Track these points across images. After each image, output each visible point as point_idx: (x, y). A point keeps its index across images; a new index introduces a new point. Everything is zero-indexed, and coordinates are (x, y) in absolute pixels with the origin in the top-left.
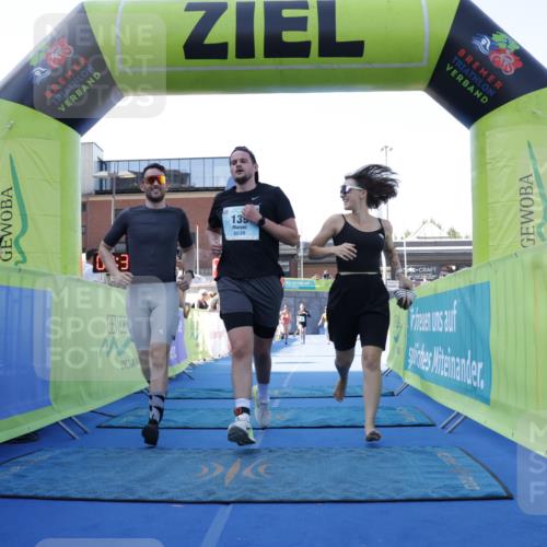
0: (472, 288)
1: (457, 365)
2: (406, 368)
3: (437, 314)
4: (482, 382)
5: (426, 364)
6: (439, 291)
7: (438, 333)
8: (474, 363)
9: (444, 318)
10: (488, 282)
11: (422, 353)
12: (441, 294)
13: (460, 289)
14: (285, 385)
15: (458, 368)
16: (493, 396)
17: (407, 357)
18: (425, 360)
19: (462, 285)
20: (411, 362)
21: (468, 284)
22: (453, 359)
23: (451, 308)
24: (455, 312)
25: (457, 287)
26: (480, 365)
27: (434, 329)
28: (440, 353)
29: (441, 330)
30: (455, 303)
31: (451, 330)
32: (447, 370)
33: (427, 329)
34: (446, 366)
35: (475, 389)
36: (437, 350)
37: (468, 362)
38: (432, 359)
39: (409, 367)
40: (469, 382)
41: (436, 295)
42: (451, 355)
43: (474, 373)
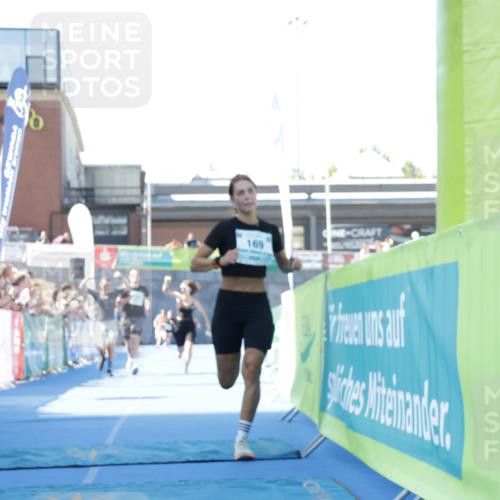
0: (430, 273)
1: (407, 405)
2: (323, 408)
3: (374, 315)
4: (448, 436)
5: (356, 403)
6: (376, 277)
7: (375, 348)
8: (434, 403)
9: (385, 322)
10: (456, 264)
11: (351, 383)
12: (380, 281)
13: (409, 273)
14: (110, 441)
15: (409, 411)
16: (467, 463)
17: (325, 390)
18: (355, 396)
19: (413, 267)
20: (332, 398)
21: (423, 266)
22: (401, 395)
23: (395, 306)
24: (402, 313)
25: (405, 270)
26: (445, 408)
27: (368, 342)
28: (379, 384)
29: (380, 343)
30: (403, 297)
31: (397, 344)
32: (391, 413)
33: (356, 341)
34: (389, 406)
35: (438, 448)
36: (374, 377)
37: (425, 400)
38: (366, 393)
39: (329, 406)
40: (427, 437)
41: (371, 283)
42: (396, 388)
43: (434, 421)
